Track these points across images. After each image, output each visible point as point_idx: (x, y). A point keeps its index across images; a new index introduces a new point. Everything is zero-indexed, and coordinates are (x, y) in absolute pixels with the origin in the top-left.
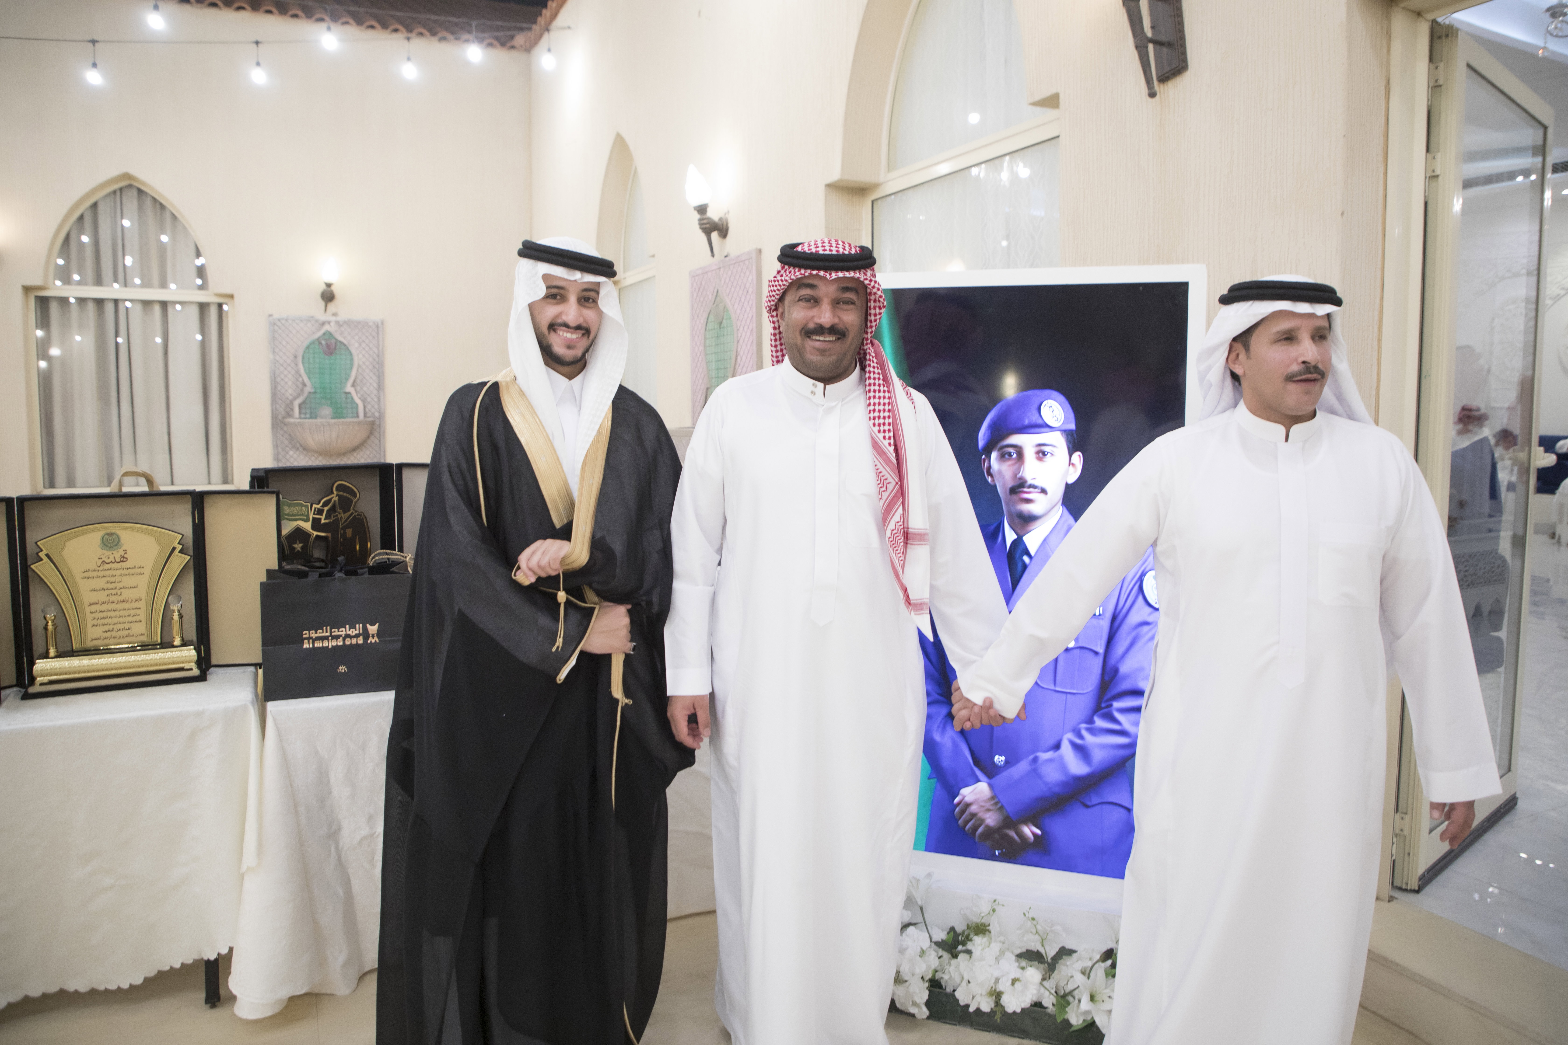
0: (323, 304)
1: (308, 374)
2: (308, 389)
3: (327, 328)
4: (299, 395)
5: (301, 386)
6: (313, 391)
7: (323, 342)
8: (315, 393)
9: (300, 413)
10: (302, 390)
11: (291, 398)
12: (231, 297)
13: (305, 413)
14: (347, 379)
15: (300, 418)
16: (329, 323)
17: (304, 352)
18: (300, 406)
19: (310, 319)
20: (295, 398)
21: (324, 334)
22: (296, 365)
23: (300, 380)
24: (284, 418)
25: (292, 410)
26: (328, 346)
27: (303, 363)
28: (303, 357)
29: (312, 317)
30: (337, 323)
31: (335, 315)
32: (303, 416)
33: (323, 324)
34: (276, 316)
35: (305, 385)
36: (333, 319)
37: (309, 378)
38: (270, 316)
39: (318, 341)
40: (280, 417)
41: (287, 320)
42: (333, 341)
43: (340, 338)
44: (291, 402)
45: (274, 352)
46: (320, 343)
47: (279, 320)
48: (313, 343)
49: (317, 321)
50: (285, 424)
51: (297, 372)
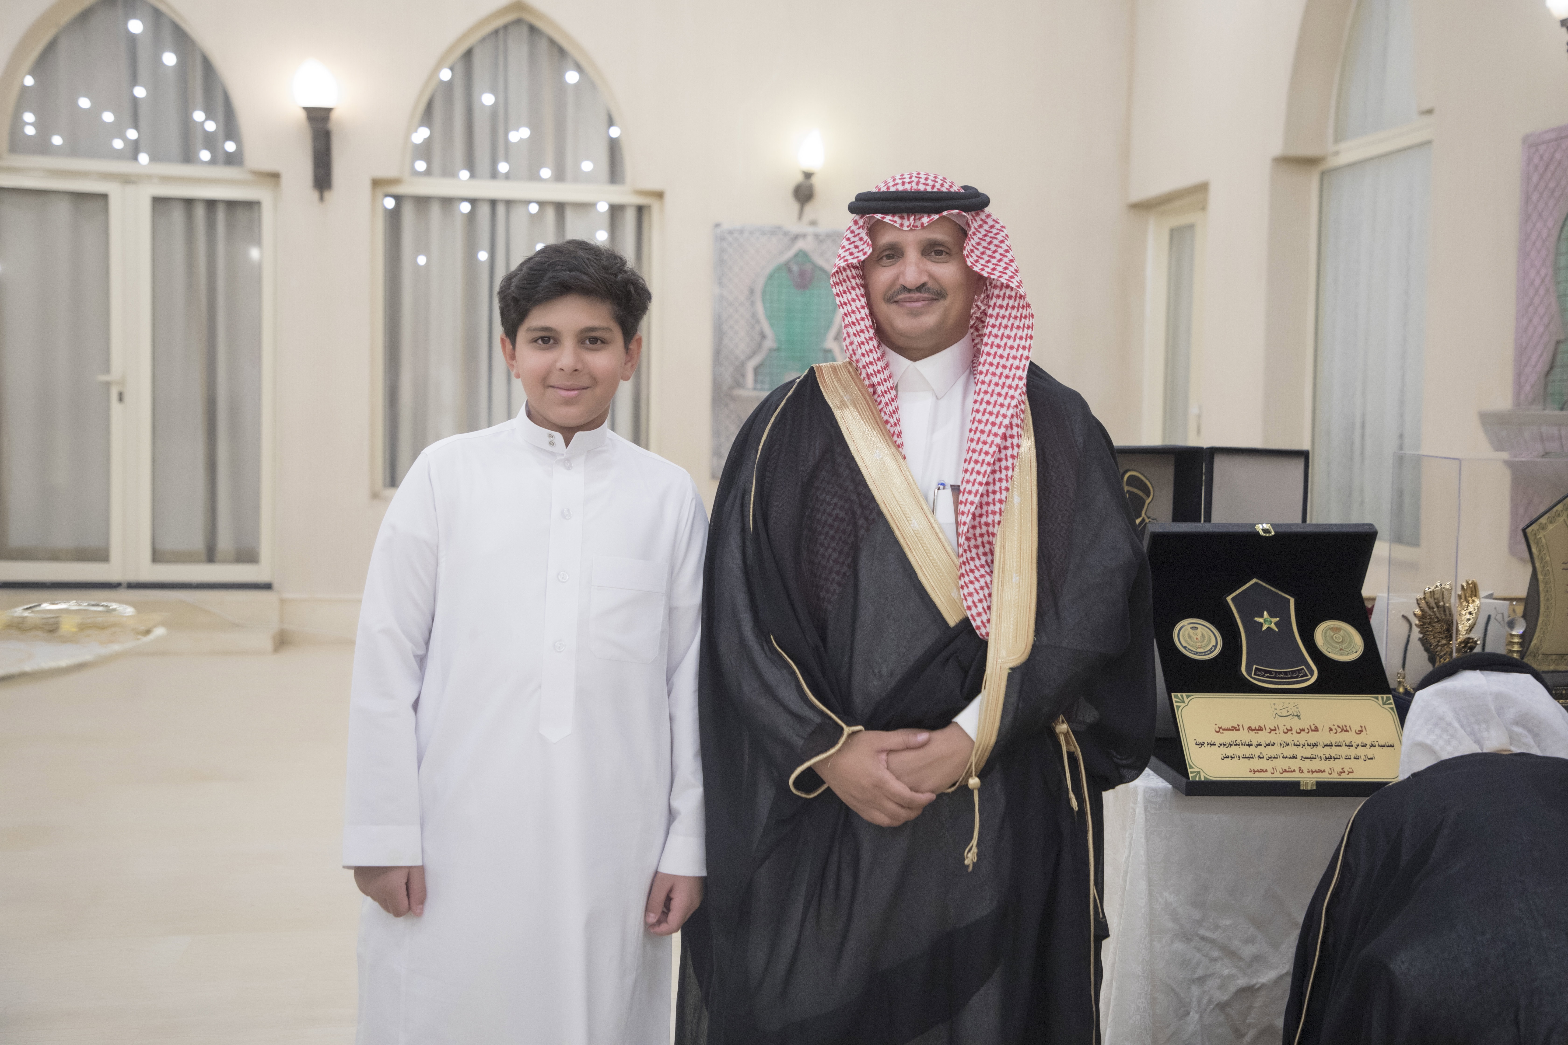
0: (795, 206)
1: (770, 318)
2: (769, 343)
3: (800, 245)
4: (754, 353)
5: (758, 338)
6: (775, 345)
7: (795, 268)
8: (778, 349)
9: (756, 381)
10: (760, 345)
11: (742, 357)
12: (660, 195)
13: (763, 382)
14: (828, 328)
15: (755, 389)
16: (804, 236)
17: (766, 285)
18: (756, 370)
19: (775, 231)
20: (749, 358)
21: (796, 255)
22: (753, 304)
23: (758, 328)
24: (731, 388)
25: (743, 376)
26: (802, 274)
27: (764, 301)
28: (764, 293)
29: (779, 228)
30: (816, 236)
31: (813, 223)
32: (759, 386)
33: (796, 238)
34: (726, 226)
35: (763, 336)
36: (810, 230)
37: (772, 325)
38: (717, 225)
39: (787, 266)
40: (725, 387)
41: (741, 232)
42: (809, 267)
43: (820, 262)
44: (743, 364)
45: (721, 284)
46: (790, 270)
47: (731, 232)
48: (778, 269)
49: (786, 234)
50: (734, 399)
51: (754, 315)
